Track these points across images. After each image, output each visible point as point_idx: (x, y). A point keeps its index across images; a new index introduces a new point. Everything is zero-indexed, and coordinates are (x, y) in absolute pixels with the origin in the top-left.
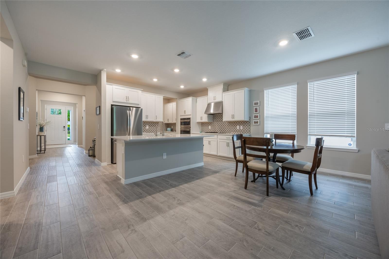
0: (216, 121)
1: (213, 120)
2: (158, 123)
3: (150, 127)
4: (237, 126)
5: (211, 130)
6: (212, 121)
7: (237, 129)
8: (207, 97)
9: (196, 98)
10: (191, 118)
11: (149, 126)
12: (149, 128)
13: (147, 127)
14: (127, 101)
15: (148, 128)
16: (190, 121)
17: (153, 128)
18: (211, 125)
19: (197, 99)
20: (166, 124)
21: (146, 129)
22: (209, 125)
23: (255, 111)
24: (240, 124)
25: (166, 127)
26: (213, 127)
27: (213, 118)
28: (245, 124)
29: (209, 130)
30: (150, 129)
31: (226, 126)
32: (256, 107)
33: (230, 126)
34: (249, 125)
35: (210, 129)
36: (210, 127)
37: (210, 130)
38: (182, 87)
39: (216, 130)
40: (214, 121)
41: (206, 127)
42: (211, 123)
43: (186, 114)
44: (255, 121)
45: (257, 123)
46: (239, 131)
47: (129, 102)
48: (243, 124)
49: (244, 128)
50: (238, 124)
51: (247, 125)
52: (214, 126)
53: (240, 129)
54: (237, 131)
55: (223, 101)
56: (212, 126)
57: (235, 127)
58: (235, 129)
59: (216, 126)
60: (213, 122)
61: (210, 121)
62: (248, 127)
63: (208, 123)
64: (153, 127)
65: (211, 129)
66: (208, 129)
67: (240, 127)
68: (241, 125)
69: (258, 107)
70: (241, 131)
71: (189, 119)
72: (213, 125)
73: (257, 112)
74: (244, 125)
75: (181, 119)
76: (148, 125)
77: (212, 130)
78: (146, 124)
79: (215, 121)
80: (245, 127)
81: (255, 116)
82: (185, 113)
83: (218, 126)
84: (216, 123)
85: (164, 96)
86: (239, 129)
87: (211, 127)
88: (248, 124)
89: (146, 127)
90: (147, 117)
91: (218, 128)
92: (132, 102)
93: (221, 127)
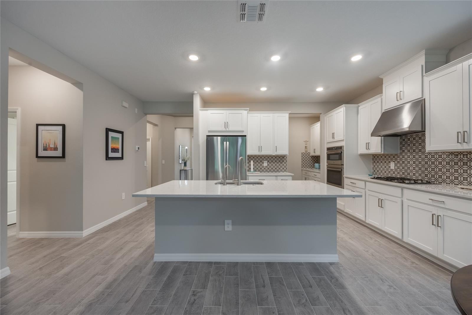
0: (409, 151)
1: (401, 148)
2: (283, 157)
3: (270, 163)
5: (396, 173)
6: (399, 151)
8: (379, 99)
9: (356, 105)
10: (343, 146)
11: (268, 161)
12: (268, 165)
13: (265, 164)
14: (226, 129)
15: (267, 165)
16: (342, 152)
17: (274, 165)
18: (396, 159)
19: (360, 108)
20: (313, 156)
21: (263, 167)
22: (392, 159)
25: (313, 162)
26: (401, 165)
27: (401, 143)
29: (392, 172)
30: (270, 167)
35: (392, 170)
36: (392, 165)
37: (394, 173)
38: (320, 89)
39: (409, 174)
40: (403, 151)
41: (383, 164)
42: (396, 155)
43: (336, 139)
47: (229, 129)
52: (403, 162)
55: (426, 97)
56: (398, 162)
59: (409, 162)
60: (401, 154)
61: (393, 152)
63: (383, 155)
64: (274, 163)
65: (396, 170)
66: (387, 169)
71: (341, 148)
72: (401, 159)
75: (328, 149)
76: (266, 160)
77: (398, 173)
78: (263, 159)
79: (406, 151)
82: (333, 138)
83: (414, 163)
84: (409, 157)
85: (290, 112)
87: (396, 165)
89: (263, 163)
90: (260, 148)
91: (414, 169)
92: (234, 128)
93: (423, 166)
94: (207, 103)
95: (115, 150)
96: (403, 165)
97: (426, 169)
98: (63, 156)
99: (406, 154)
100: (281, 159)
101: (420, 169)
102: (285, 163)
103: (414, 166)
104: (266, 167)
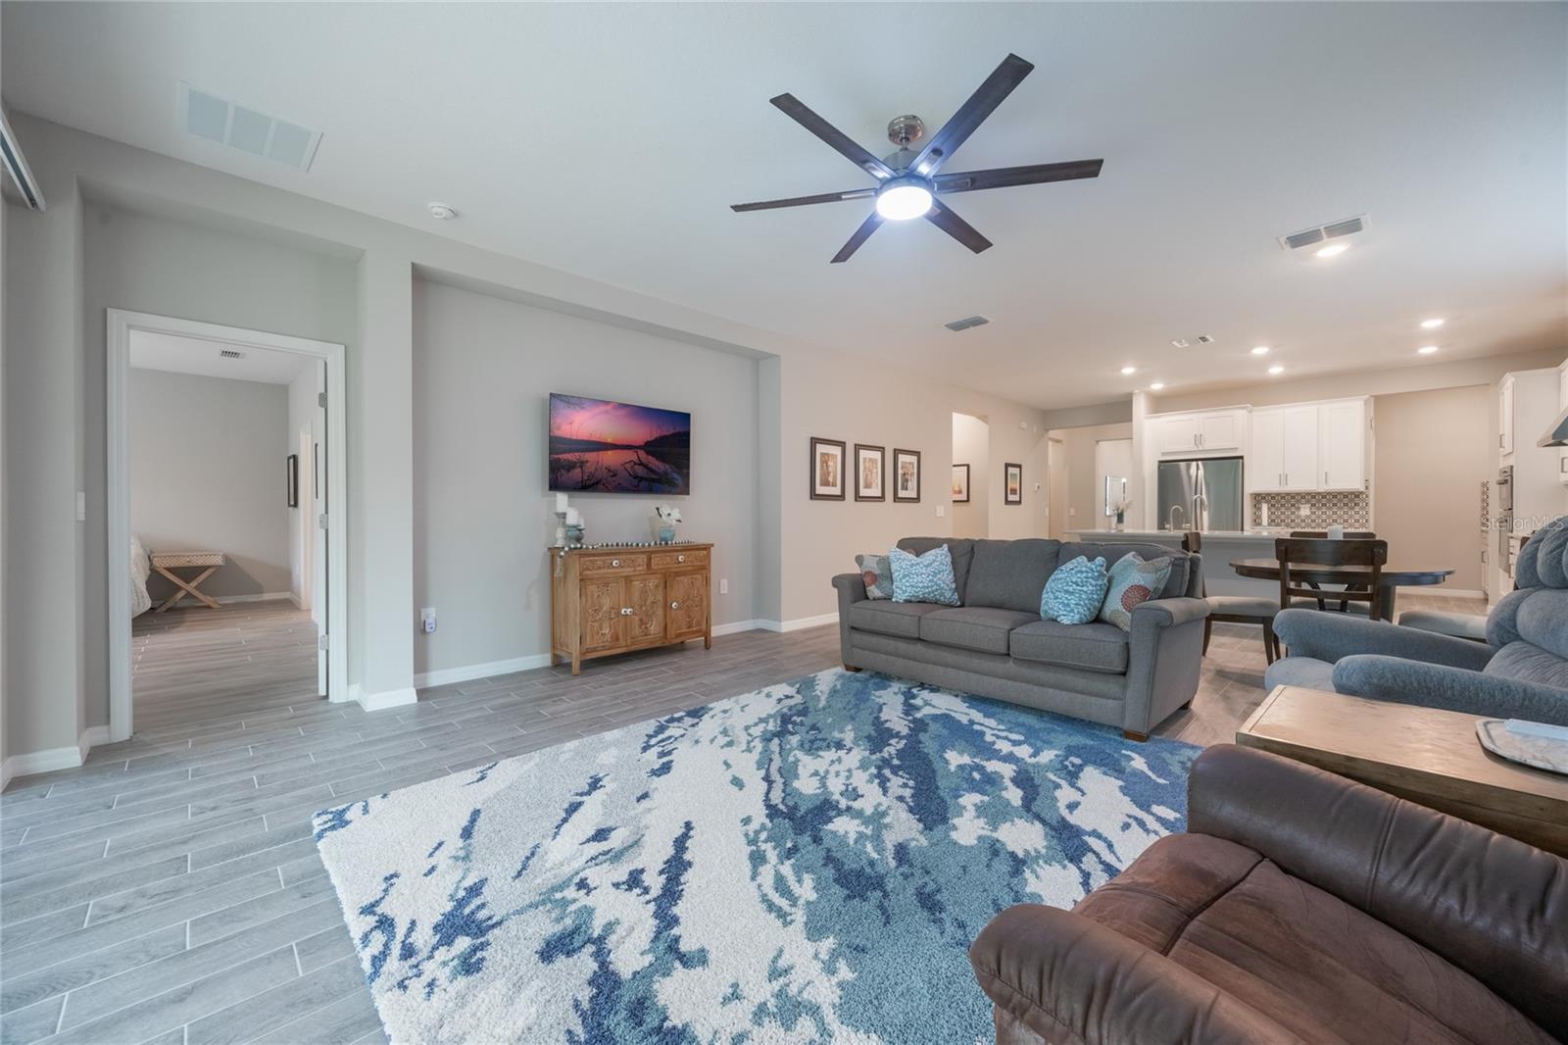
2: (1355, 496)
3: (1319, 509)
10: (1512, 466)
11: (1313, 505)
12: (1313, 513)
14: (1197, 446)
15: (1308, 513)
16: (1512, 479)
17: (1327, 512)
21: (1299, 517)
30: (1317, 516)
47: (1204, 446)
64: (1328, 508)
76: (1308, 502)
78: (1298, 501)
89: (1299, 509)
90: (1284, 478)
92: (1218, 443)
94: (1161, 404)
95: (1014, 491)
98: (968, 500)
100: (1351, 500)
102: (1363, 508)
104: (1307, 517)
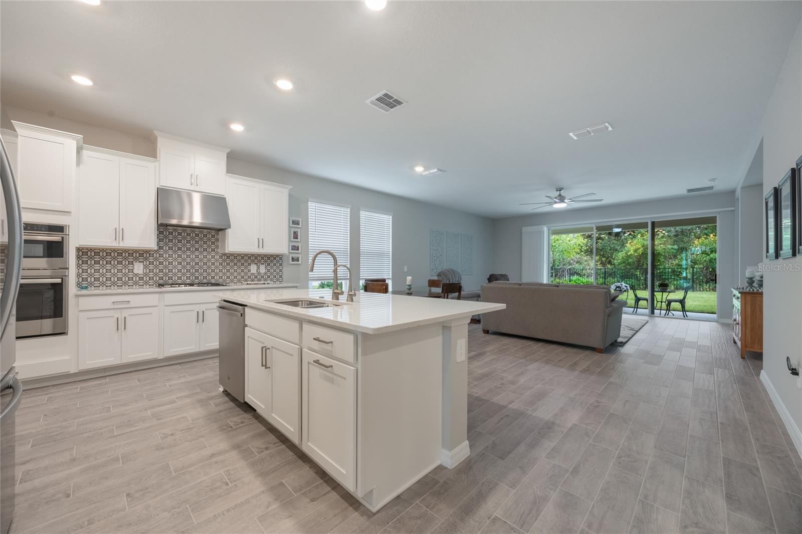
0: (171, 248)
1: (158, 244)
4: (250, 265)
5: (147, 278)
7: (252, 272)
18: (146, 259)
23: (294, 237)
24: (259, 261)
28: (272, 261)
29: (135, 278)
31: (213, 264)
32: (296, 230)
33: (228, 264)
34: (281, 265)
35: (136, 275)
36: (140, 268)
37: (141, 279)
39: (170, 278)
40: (161, 248)
42: (147, 252)
44: (295, 256)
45: (298, 260)
46: (256, 277)
48: (265, 261)
49: (269, 271)
50: (253, 261)
51: (275, 265)
52: (161, 264)
53: (259, 273)
54: (249, 277)
56: (153, 263)
57: (246, 267)
58: (246, 274)
59: (170, 263)
62: (278, 267)
65: (147, 274)
66: (126, 275)
67: (258, 267)
68: (261, 264)
69: (299, 231)
70: (262, 277)
72: (156, 259)
73: (297, 238)
74: (269, 265)
77: (151, 278)
79: (166, 248)
80: (272, 268)
81: (294, 246)
83: (179, 263)
84: (171, 256)
86: (256, 272)
87: (147, 267)
88: (278, 262)
91: (180, 271)
93: (193, 267)
96: (161, 267)
97: (197, 271)
99: (166, 252)
101: (188, 271)
103: (180, 267)
